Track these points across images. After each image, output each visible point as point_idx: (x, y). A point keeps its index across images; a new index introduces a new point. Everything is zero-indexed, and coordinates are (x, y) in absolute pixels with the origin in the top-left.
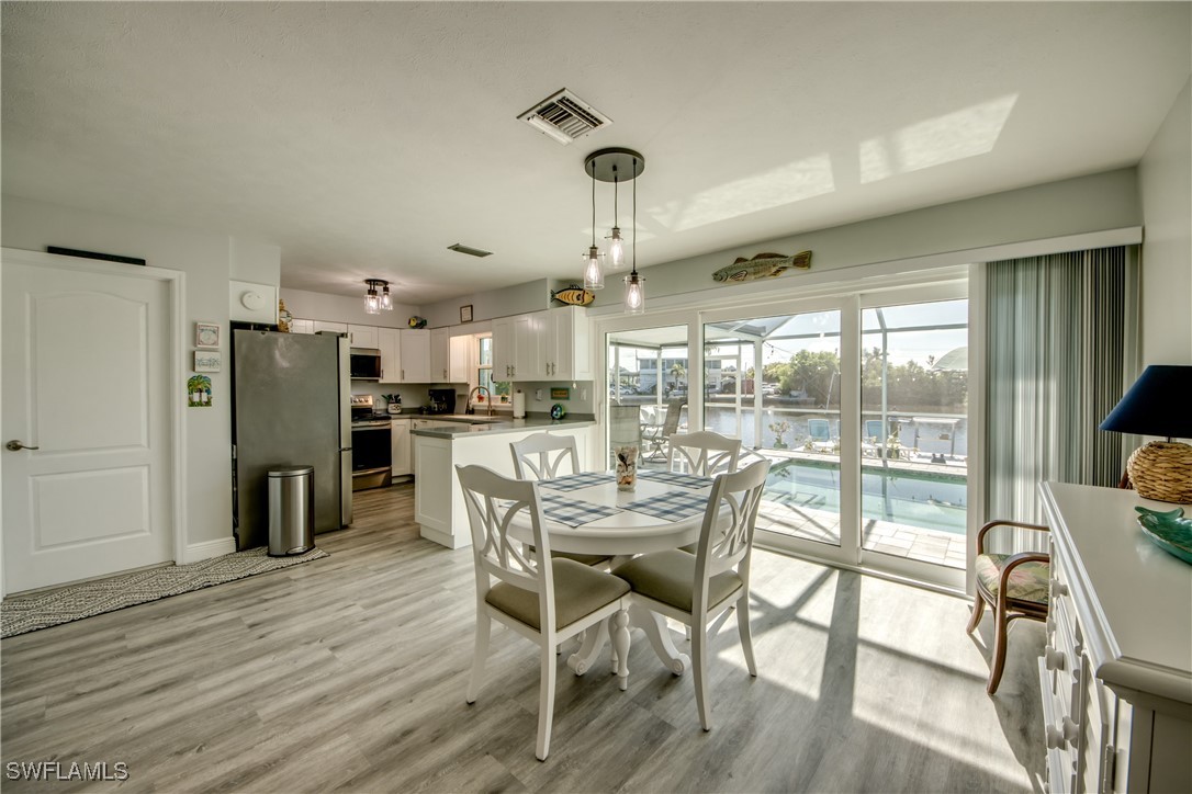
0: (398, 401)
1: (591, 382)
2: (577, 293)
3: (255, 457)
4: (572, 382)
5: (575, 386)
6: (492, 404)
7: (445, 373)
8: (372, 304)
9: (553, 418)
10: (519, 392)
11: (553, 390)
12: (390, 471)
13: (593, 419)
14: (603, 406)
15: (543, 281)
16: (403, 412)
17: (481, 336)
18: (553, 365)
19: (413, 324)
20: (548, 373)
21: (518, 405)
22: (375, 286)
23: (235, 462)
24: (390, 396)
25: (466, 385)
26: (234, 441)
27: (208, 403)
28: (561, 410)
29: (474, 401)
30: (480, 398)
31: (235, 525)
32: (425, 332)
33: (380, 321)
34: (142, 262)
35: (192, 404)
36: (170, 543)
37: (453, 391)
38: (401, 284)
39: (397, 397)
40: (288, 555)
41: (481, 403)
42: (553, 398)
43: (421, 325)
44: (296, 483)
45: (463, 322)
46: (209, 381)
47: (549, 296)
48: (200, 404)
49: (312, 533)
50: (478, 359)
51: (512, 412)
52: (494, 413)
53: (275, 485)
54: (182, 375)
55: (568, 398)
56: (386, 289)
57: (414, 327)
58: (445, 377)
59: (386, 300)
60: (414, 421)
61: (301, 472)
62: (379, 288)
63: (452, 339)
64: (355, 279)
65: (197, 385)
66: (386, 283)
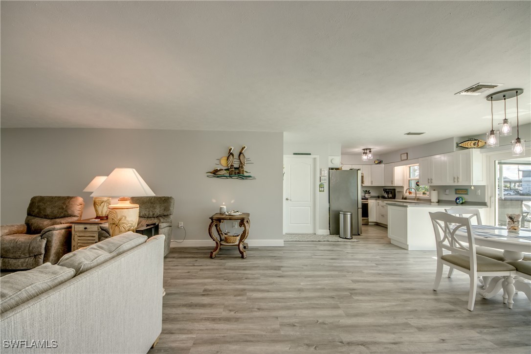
0: (370, 193)
1: (484, 186)
2: (473, 142)
3: (335, 207)
4: (471, 186)
5: (473, 188)
6: (417, 195)
7: (392, 182)
8: (365, 157)
9: (457, 203)
10: (434, 190)
11: (456, 190)
12: (368, 219)
13: (486, 205)
14: (493, 199)
15: (451, 139)
16: (372, 197)
17: (410, 165)
18: (458, 178)
19: (376, 162)
20: (454, 182)
21: (434, 197)
22: (366, 151)
23: (329, 208)
24: (366, 191)
25: (402, 187)
26: (329, 203)
27: (323, 191)
28: (462, 199)
29: (407, 195)
30: (410, 193)
31: (330, 227)
32: (382, 165)
33: (367, 164)
34: (310, 154)
35: (320, 191)
36: (315, 228)
37: (395, 190)
38: (376, 148)
39: (369, 191)
40: (346, 238)
41: (410, 195)
42: (456, 193)
43: (380, 162)
44: (348, 216)
45: (402, 160)
46: (323, 184)
47: (455, 145)
48: (321, 191)
49: (352, 235)
50: (408, 175)
51: (431, 200)
52: (418, 199)
53: (341, 216)
54: (318, 183)
55: (467, 194)
56: (370, 151)
57: (377, 164)
58: (392, 184)
59: (370, 155)
60: (378, 201)
61: (349, 213)
62: (368, 151)
63: (395, 168)
64: (359, 150)
65: (321, 186)
66: (370, 149)
